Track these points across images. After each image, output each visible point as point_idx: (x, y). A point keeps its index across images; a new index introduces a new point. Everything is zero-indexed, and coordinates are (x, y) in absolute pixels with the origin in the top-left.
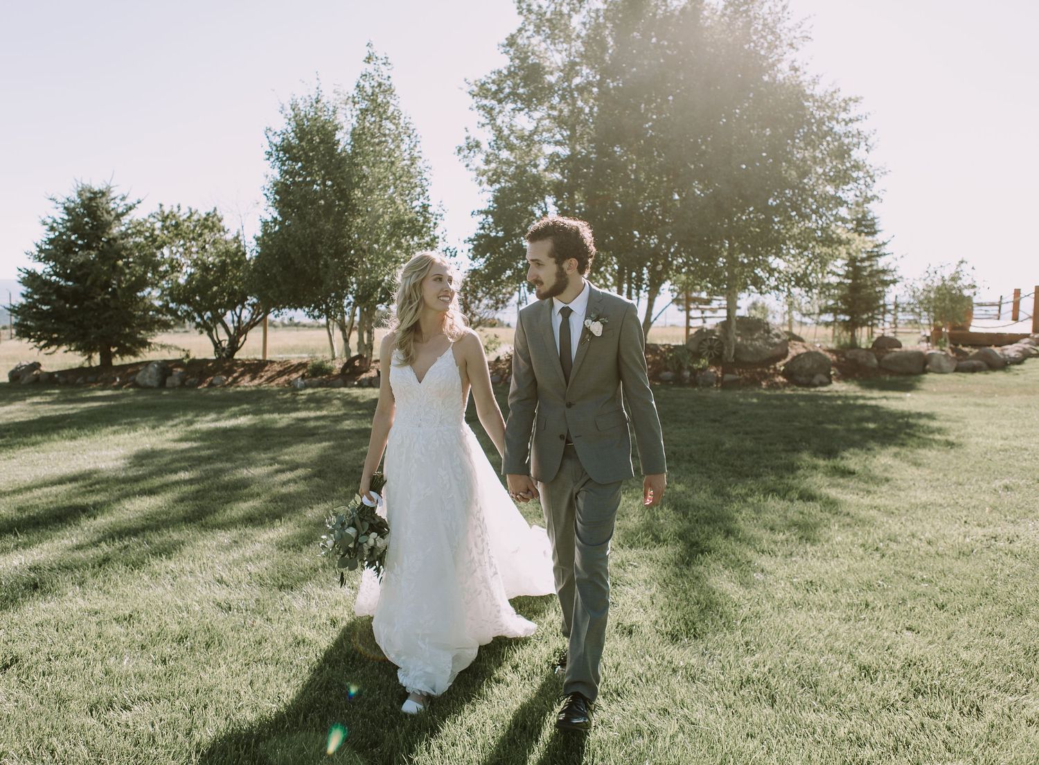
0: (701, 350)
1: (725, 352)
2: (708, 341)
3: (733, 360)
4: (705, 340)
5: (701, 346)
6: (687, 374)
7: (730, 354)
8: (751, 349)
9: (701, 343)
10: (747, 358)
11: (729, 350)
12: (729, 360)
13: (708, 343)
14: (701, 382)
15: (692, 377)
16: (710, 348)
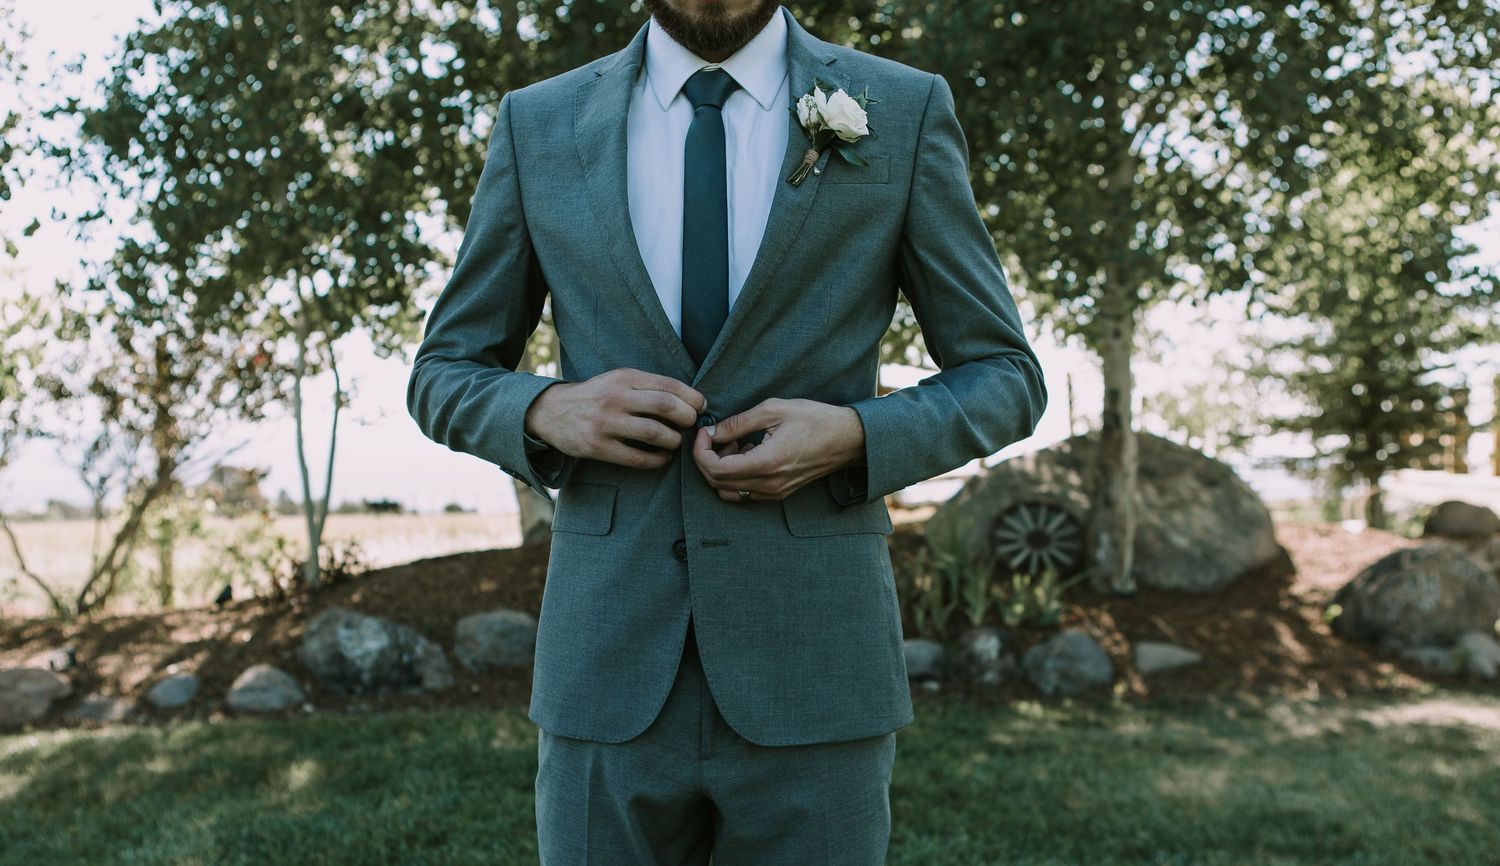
0: (1004, 550)
1: (1101, 554)
2: (1025, 513)
3: (1131, 586)
4: (1012, 511)
5: (1003, 534)
6: (988, 645)
7: (1119, 561)
8: (1181, 541)
9: (998, 522)
10: (1172, 577)
11: (1116, 545)
12: (1117, 585)
13: (1023, 524)
14: (1050, 682)
15: (1010, 660)
16: (1037, 539)
